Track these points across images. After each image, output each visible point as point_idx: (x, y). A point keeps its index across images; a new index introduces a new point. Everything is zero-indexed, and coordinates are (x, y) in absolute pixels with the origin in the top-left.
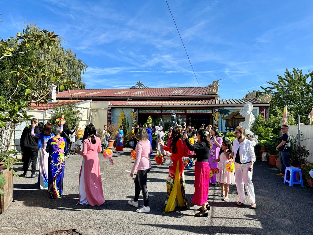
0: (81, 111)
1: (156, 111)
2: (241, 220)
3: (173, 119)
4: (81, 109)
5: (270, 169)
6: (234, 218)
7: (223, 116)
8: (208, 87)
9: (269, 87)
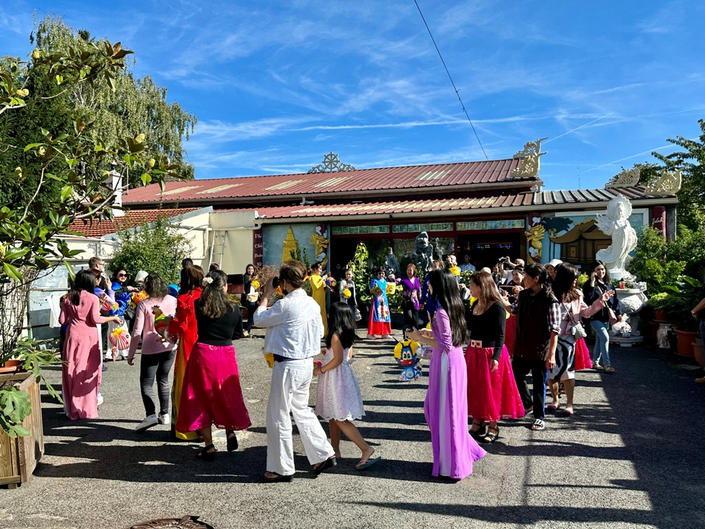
0: (188, 237)
1: (376, 230)
2: (598, 489)
3: (422, 249)
4: (187, 231)
5: (679, 366)
6: (582, 486)
7: (552, 235)
8: (512, 160)
9: (676, 152)
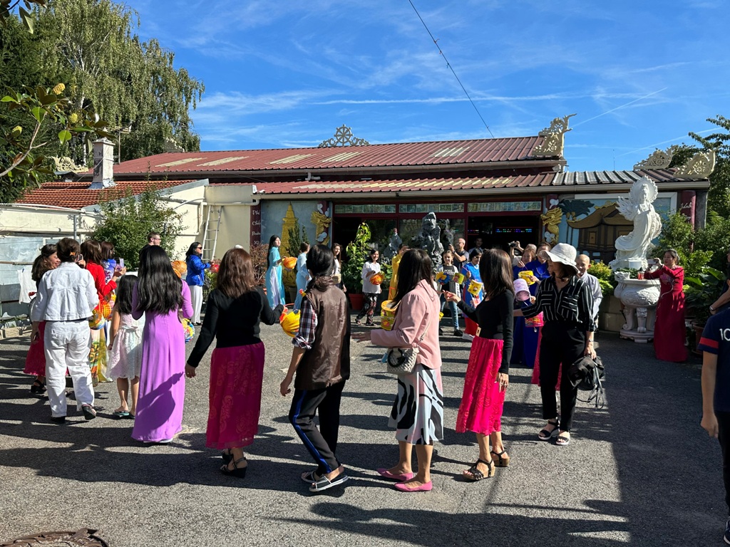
0: (179, 212)
1: (381, 209)
3: (428, 231)
4: (179, 204)
6: (552, 508)
7: (571, 219)
8: (537, 137)
9: (716, 133)
